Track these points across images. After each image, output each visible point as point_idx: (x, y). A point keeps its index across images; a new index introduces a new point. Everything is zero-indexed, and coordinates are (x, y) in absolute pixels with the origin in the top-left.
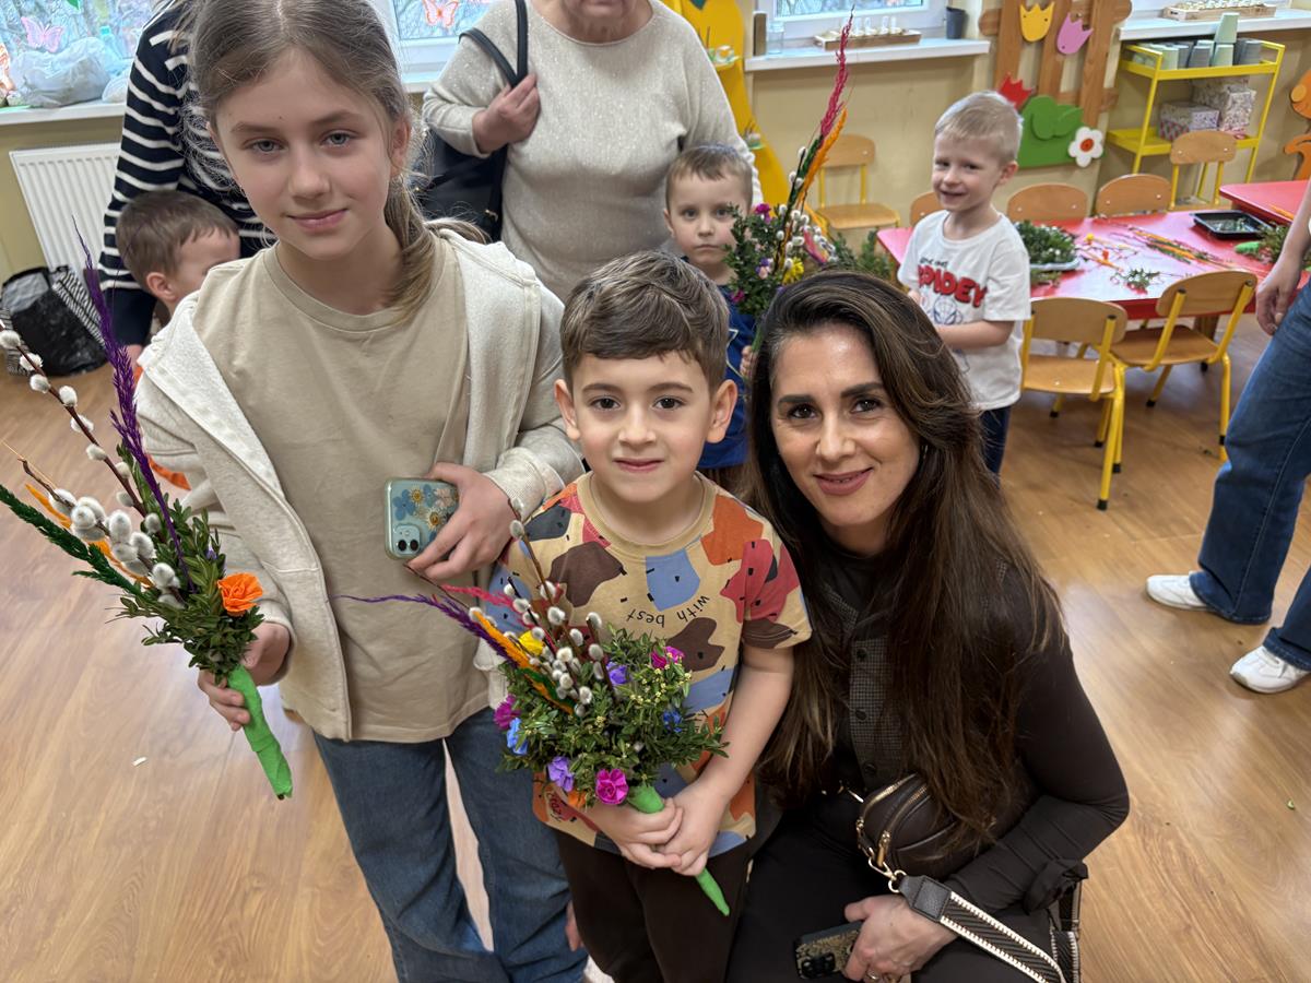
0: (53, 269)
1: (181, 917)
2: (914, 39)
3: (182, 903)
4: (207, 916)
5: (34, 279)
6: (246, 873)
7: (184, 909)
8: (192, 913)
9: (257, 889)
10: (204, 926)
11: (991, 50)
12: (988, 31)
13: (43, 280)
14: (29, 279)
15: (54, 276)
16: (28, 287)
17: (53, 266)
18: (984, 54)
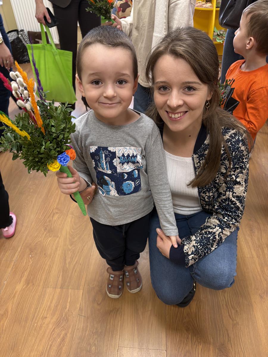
0: (19, 31)
1: (36, 216)
3: (37, 213)
4: (43, 217)
5: (14, 33)
6: (55, 208)
7: (37, 214)
8: (39, 216)
9: (57, 213)
10: (42, 220)
13: (17, 34)
14: (13, 33)
15: (20, 33)
16: (13, 35)
17: (19, 30)
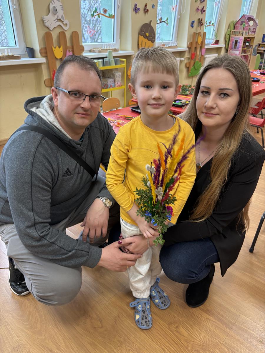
2: (18, 57)
11: (46, 61)
12: (43, 55)
18: (44, 63)
